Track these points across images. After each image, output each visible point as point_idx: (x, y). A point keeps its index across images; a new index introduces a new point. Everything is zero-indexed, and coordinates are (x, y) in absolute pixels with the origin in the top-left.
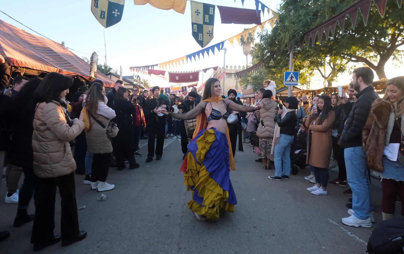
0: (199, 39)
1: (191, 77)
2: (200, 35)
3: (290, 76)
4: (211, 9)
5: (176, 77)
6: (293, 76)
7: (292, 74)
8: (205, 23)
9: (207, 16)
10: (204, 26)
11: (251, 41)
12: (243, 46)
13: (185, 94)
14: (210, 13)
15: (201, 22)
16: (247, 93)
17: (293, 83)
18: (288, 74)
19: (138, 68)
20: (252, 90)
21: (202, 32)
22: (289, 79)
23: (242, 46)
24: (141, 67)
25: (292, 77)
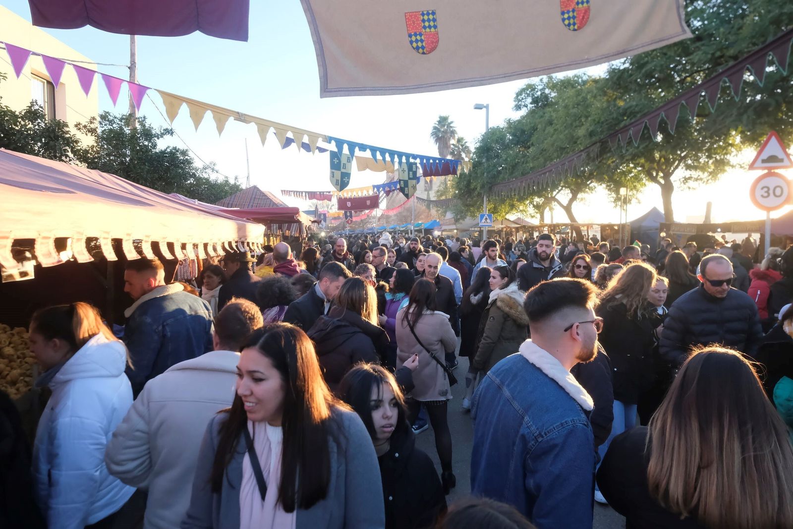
0: (406, 193)
1: (368, 203)
2: (406, 189)
3: (485, 218)
4: (414, 166)
5: (348, 203)
6: (487, 217)
7: (486, 216)
8: (410, 179)
9: (411, 173)
10: (409, 181)
11: (451, 136)
12: (438, 144)
13: (350, 222)
14: (414, 170)
15: (407, 178)
16: (447, 223)
17: (487, 224)
18: (482, 216)
19: (298, 193)
20: (453, 219)
21: (407, 187)
22: (483, 220)
23: (436, 144)
24: (302, 192)
25: (486, 219)
